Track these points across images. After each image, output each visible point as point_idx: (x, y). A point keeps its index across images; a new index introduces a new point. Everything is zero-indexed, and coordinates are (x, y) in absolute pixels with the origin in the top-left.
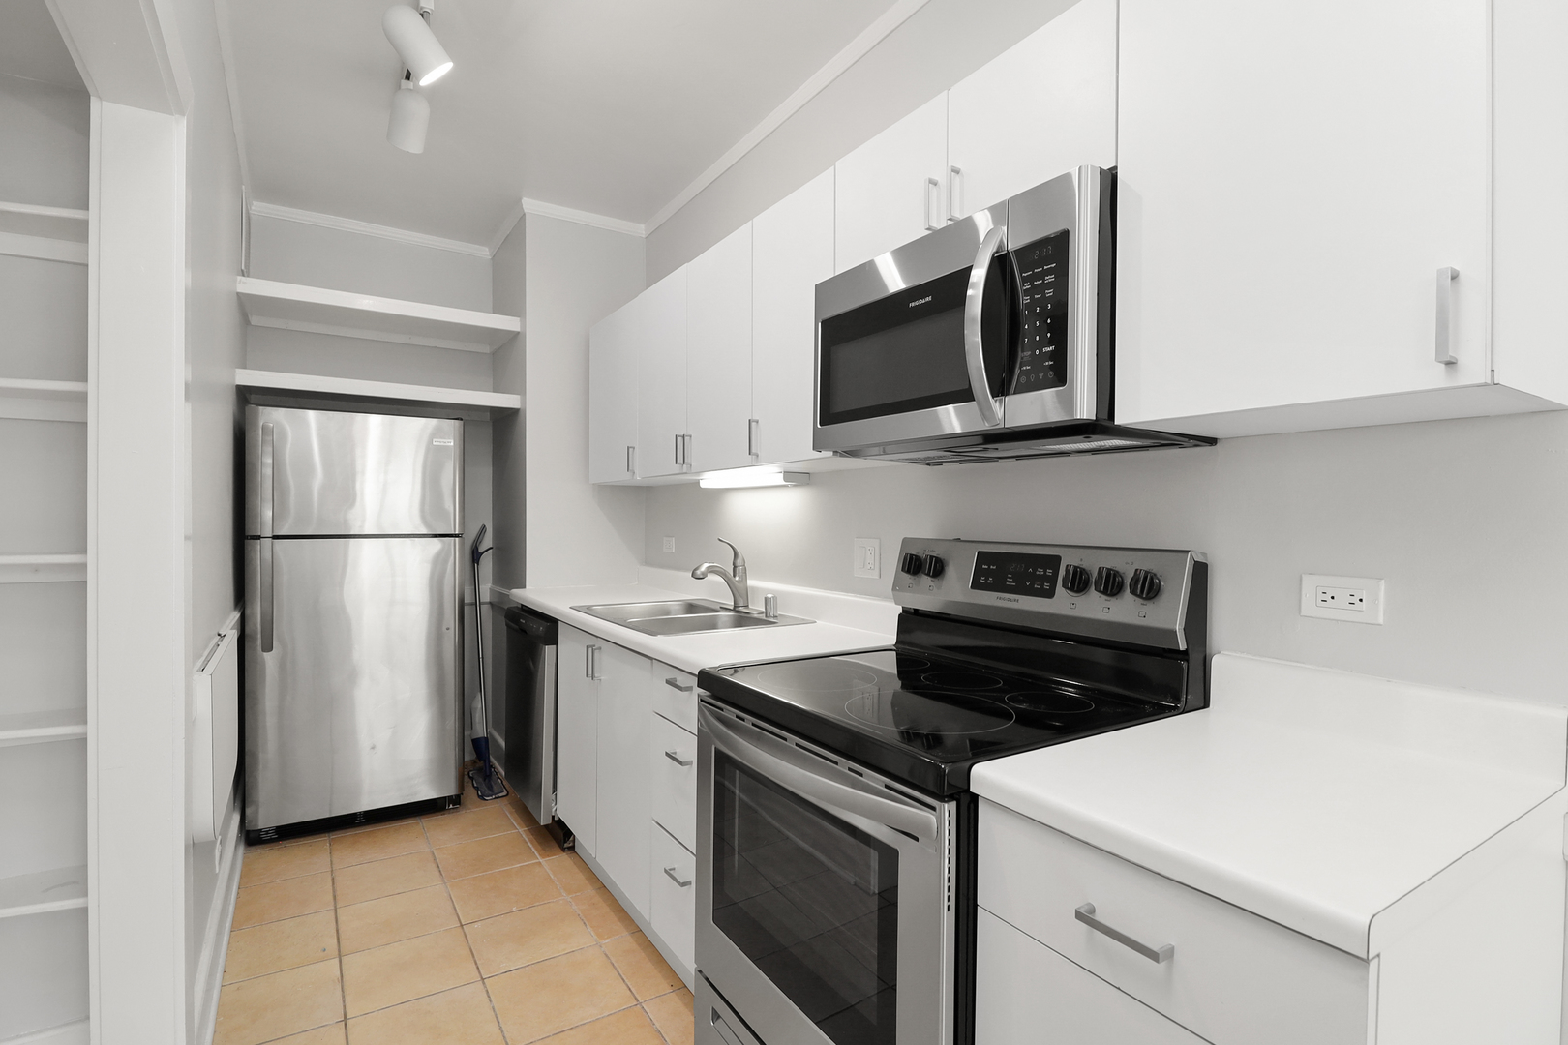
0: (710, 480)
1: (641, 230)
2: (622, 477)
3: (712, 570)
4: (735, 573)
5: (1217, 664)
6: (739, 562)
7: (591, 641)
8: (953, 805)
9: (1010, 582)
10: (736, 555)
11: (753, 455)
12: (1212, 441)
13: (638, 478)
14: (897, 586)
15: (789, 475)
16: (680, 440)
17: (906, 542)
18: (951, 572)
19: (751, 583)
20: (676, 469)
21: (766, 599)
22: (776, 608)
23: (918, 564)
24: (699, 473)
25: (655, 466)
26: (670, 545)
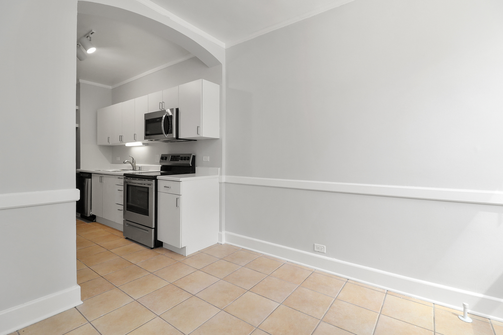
0: (128, 145)
1: (110, 87)
2: (106, 143)
3: (127, 162)
4: (133, 163)
5: (196, 168)
6: (134, 160)
7: (101, 175)
8: (155, 180)
9: (175, 159)
10: (133, 159)
11: (135, 140)
12: (196, 140)
13: (111, 144)
14: (160, 162)
15: (143, 144)
16: (120, 136)
17: (162, 155)
18: (168, 159)
19: (136, 165)
20: (120, 142)
21: (139, 167)
22: (141, 169)
23: (163, 158)
24: (125, 143)
25: (115, 141)
26: (119, 159)
